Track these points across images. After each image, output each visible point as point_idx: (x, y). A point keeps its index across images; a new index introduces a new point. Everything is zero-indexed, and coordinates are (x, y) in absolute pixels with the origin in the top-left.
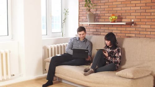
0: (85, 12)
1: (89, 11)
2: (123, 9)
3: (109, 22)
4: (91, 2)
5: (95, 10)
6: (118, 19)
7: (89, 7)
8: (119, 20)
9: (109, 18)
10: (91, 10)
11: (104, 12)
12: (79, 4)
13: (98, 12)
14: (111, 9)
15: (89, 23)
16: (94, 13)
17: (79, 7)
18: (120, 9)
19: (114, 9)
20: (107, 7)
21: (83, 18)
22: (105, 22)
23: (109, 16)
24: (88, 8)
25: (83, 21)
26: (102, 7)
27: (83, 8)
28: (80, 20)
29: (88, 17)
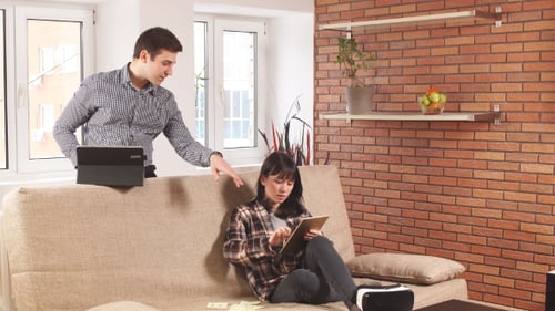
0: (337, 81)
1: (352, 76)
2: (464, 69)
3: (418, 112)
4: (359, 47)
5: (371, 72)
6: (448, 102)
7: (351, 62)
8: (451, 106)
9: (420, 99)
10: (357, 74)
11: (400, 80)
12: (316, 54)
13: (379, 81)
14: (426, 70)
15: (348, 117)
16: (368, 82)
17: (316, 63)
18: (453, 69)
19: (435, 70)
20: (412, 62)
21: (329, 98)
22: (404, 112)
23: (421, 94)
24: (349, 67)
25: (328, 110)
26: (394, 63)
27: (330, 66)
28: (319, 106)
29: (346, 97)
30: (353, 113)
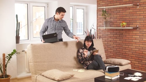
0: (102, 20)
1: (105, 19)
2: (130, 17)
3: (120, 27)
4: (107, 12)
5: (110, 18)
6: (127, 25)
7: (105, 16)
9: (121, 24)
10: (106, 18)
11: (116, 20)
12: (97, 14)
13: (112, 20)
14: (122, 17)
15: (104, 28)
16: (109, 20)
17: (97, 16)
18: (128, 17)
19: (124, 17)
20: (119, 16)
21: (100, 24)
22: (117, 27)
23: (121, 23)
24: (105, 17)
25: (100, 26)
26: (115, 16)
27: (100, 17)
28: (98, 25)
29: (104, 24)
30: (106, 27)
